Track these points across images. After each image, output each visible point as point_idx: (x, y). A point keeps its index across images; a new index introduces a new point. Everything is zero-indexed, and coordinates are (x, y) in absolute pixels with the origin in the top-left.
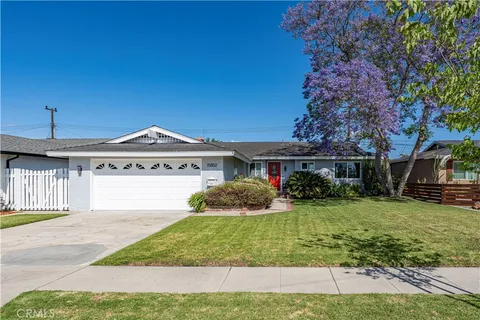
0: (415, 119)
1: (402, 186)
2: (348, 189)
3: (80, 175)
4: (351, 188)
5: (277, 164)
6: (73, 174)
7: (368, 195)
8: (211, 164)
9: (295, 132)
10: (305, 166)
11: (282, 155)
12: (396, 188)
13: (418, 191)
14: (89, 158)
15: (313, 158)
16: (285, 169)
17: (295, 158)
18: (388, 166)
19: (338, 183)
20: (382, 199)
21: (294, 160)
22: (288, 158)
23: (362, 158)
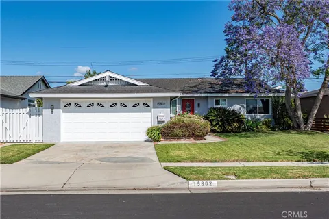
0: (323, 62)
1: (311, 122)
2: (261, 124)
3: (52, 112)
4: (263, 124)
5: (191, 101)
6: (47, 111)
7: (279, 129)
8: (160, 103)
9: (213, 72)
10: (217, 102)
11: (197, 92)
12: (306, 123)
13: (325, 126)
14: (59, 99)
15: (227, 95)
16: (199, 105)
17: (209, 95)
18: (298, 102)
19: (250, 118)
20: (293, 132)
21: (207, 97)
22: (203, 95)
23: (272, 95)
